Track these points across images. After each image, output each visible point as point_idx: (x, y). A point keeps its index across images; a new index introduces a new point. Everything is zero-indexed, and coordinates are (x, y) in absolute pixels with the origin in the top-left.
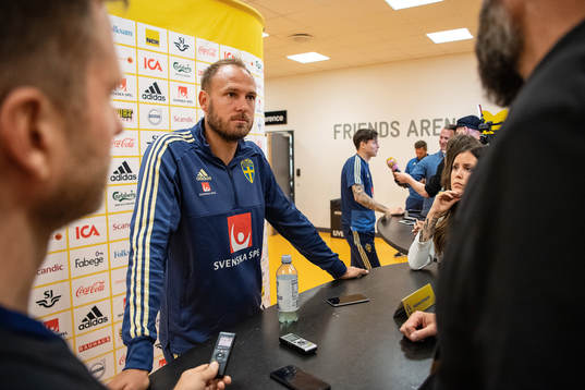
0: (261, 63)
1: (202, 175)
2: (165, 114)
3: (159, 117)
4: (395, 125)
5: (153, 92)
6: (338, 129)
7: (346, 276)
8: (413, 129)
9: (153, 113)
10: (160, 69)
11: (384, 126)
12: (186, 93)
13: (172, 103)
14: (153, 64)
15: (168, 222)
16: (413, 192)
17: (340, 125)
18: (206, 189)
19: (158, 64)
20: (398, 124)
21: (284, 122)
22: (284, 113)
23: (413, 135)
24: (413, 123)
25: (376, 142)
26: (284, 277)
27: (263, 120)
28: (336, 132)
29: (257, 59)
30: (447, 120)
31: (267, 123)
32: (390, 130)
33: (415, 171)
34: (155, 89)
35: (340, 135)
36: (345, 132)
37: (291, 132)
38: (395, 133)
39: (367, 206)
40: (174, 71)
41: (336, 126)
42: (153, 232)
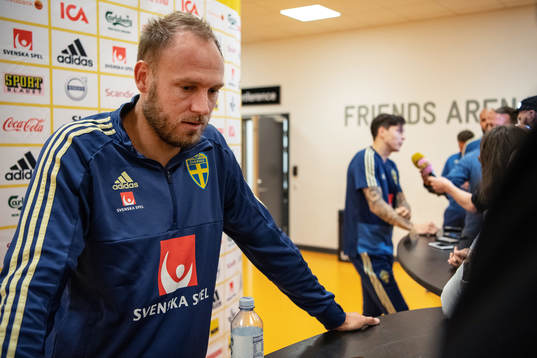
0: (236, 16)
1: (124, 180)
2: (91, 87)
3: (82, 89)
4: (430, 108)
5: (74, 53)
6: (350, 112)
7: (343, 327)
8: (454, 113)
9: (74, 83)
10: (85, 19)
11: (414, 109)
12: (124, 56)
13: (103, 69)
14: (74, 13)
15: (64, 255)
16: (453, 202)
17: (352, 107)
18: (128, 202)
19: (81, 12)
20: (433, 105)
21: (277, 101)
22: (276, 90)
23: (454, 121)
24: (455, 105)
25: (401, 131)
26: (243, 331)
27: (238, 98)
28: (347, 116)
29: (229, 11)
30: (504, 101)
31: (245, 103)
32: (423, 114)
33: (453, 172)
34: (76, 50)
35: (353, 121)
36: (360, 116)
37: (286, 116)
38: (429, 118)
39: (386, 220)
40: (105, 24)
41: (347, 108)
42: (38, 269)
